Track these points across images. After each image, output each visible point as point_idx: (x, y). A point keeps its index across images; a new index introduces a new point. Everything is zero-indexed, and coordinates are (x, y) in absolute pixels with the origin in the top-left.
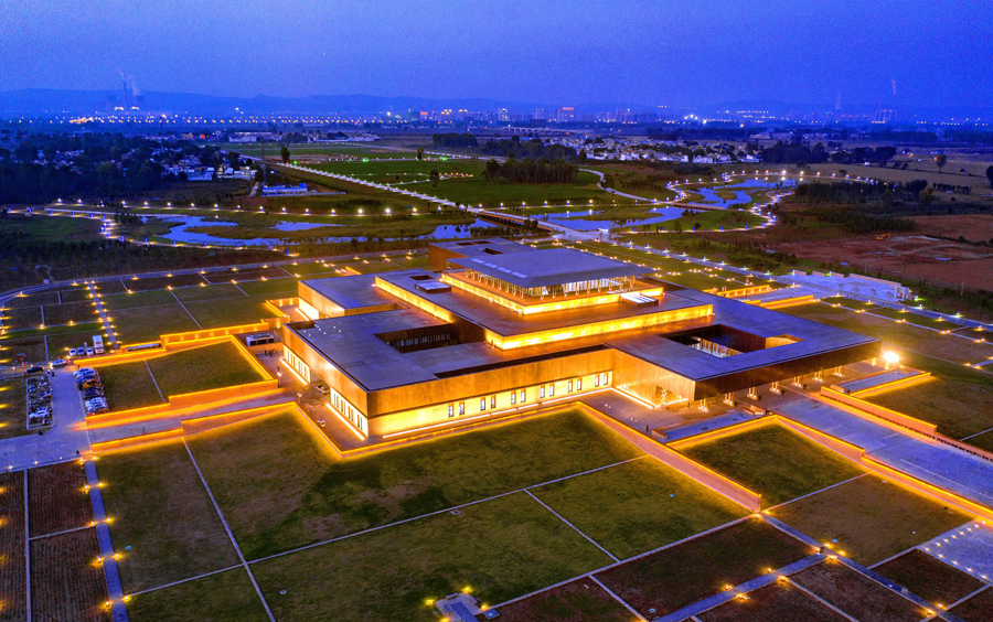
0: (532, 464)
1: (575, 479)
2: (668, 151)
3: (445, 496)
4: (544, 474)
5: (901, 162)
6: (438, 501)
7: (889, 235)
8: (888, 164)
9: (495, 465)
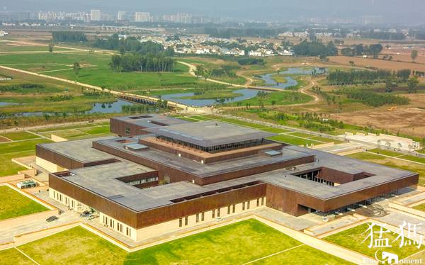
5: (387, 55)
8: (380, 57)
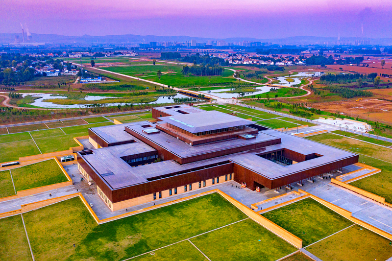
0: (192, 224)
1: (212, 232)
2: (265, 60)
3: (148, 245)
4: (198, 230)
5: (366, 64)
6: (144, 248)
7: (361, 99)
9: (175, 226)
